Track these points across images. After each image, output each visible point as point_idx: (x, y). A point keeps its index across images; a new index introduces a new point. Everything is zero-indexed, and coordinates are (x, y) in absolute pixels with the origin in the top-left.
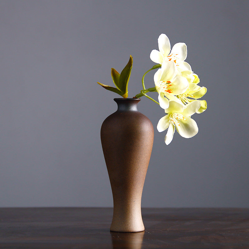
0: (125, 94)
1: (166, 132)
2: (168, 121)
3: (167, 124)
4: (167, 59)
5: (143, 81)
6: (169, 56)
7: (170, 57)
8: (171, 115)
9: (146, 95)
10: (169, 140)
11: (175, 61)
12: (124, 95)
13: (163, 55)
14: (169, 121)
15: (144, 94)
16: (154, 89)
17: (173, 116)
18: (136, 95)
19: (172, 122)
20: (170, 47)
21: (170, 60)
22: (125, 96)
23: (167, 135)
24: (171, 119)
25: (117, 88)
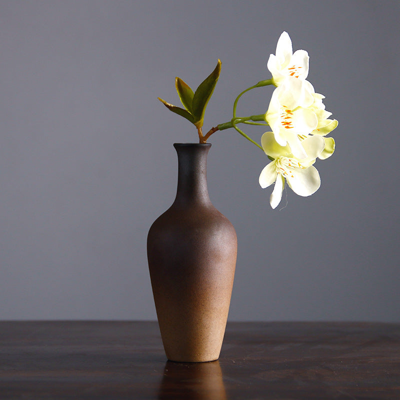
1: (271, 188)
2: (275, 169)
3: (274, 176)
7: (293, 71)
8: (279, 160)
10: (276, 200)
12: (198, 123)
14: (276, 170)
17: (282, 162)
18: (218, 126)
19: (281, 172)
21: (292, 75)
23: (273, 193)
24: (279, 166)
25: (187, 109)
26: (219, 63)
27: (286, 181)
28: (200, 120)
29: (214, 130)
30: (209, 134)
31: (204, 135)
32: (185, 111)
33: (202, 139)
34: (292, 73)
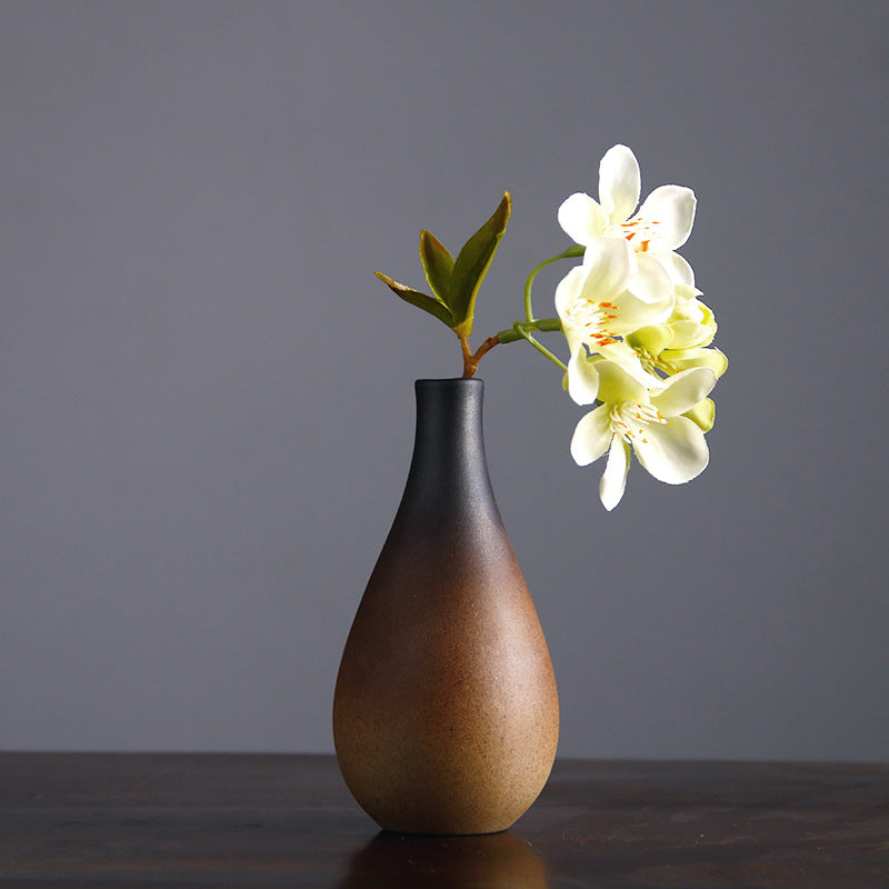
0: (466, 322)
1: (600, 464)
2: (608, 426)
3: (604, 439)
4: (621, 234)
5: (530, 293)
6: (628, 223)
7: (632, 230)
8: (616, 407)
9: (531, 338)
10: (612, 492)
11: (645, 244)
12: (461, 326)
13: (611, 217)
14: (611, 428)
15: (525, 334)
16: (556, 324)
17: (623, 411)
18: (498, 334)
19: (621, 430)
20: (639, 193)
21: (629, 238)
22: (464, 328)
23: (606, 475)
24: (617, 418)
25: (438, 298)
26: (505, 198)
27: (633, 451)
28: (464, 320)
29: (491, 343)
30: (482, 351)
31: (471, 353)
32: (434, 300)
33: (469, 362)
34: (629, 234)
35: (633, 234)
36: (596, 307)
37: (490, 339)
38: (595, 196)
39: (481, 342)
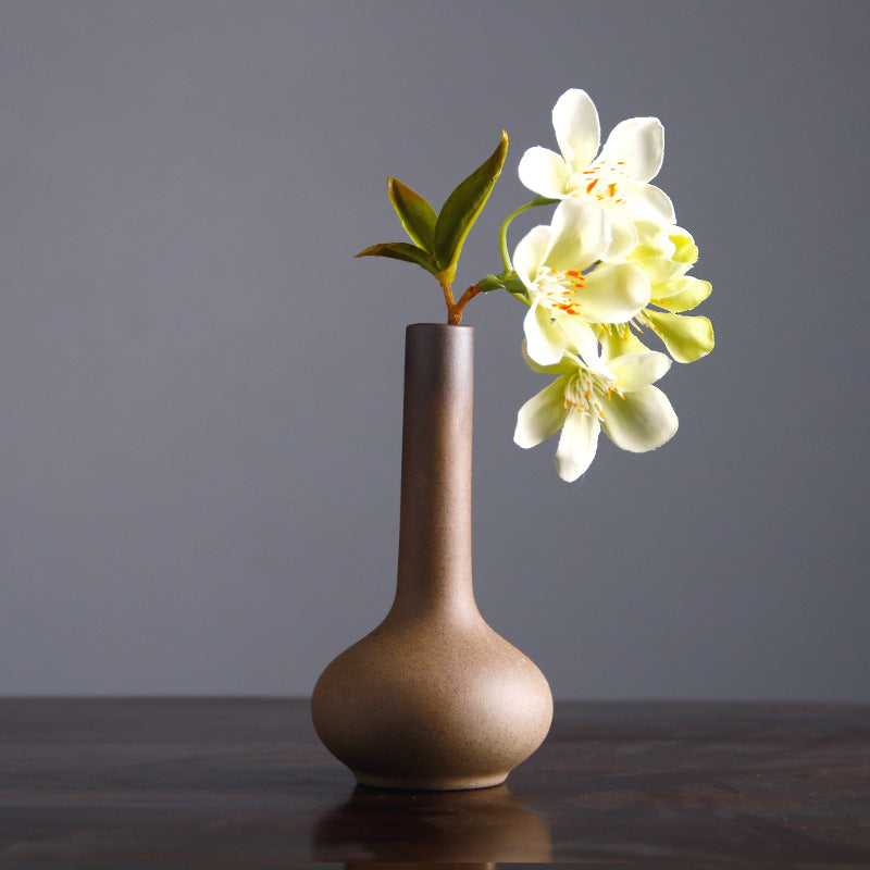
0: (449, 270)
4: (584, 182)
7: (595, 176)
11: (611, 188)
13: (573, 164)
18: (481, 281)
20: (599, 134)
21: (591, 187)
22: (447, 275)
28: (447, 267)
29: (473, 291)
30: (465, 299)
31: (454, 302)
33: (453, 311)
34: (592, 181)
35: (596, 181)
36: (562, 274)
37: (472, 288)
38: (555, 148)
39: (463, 290)
